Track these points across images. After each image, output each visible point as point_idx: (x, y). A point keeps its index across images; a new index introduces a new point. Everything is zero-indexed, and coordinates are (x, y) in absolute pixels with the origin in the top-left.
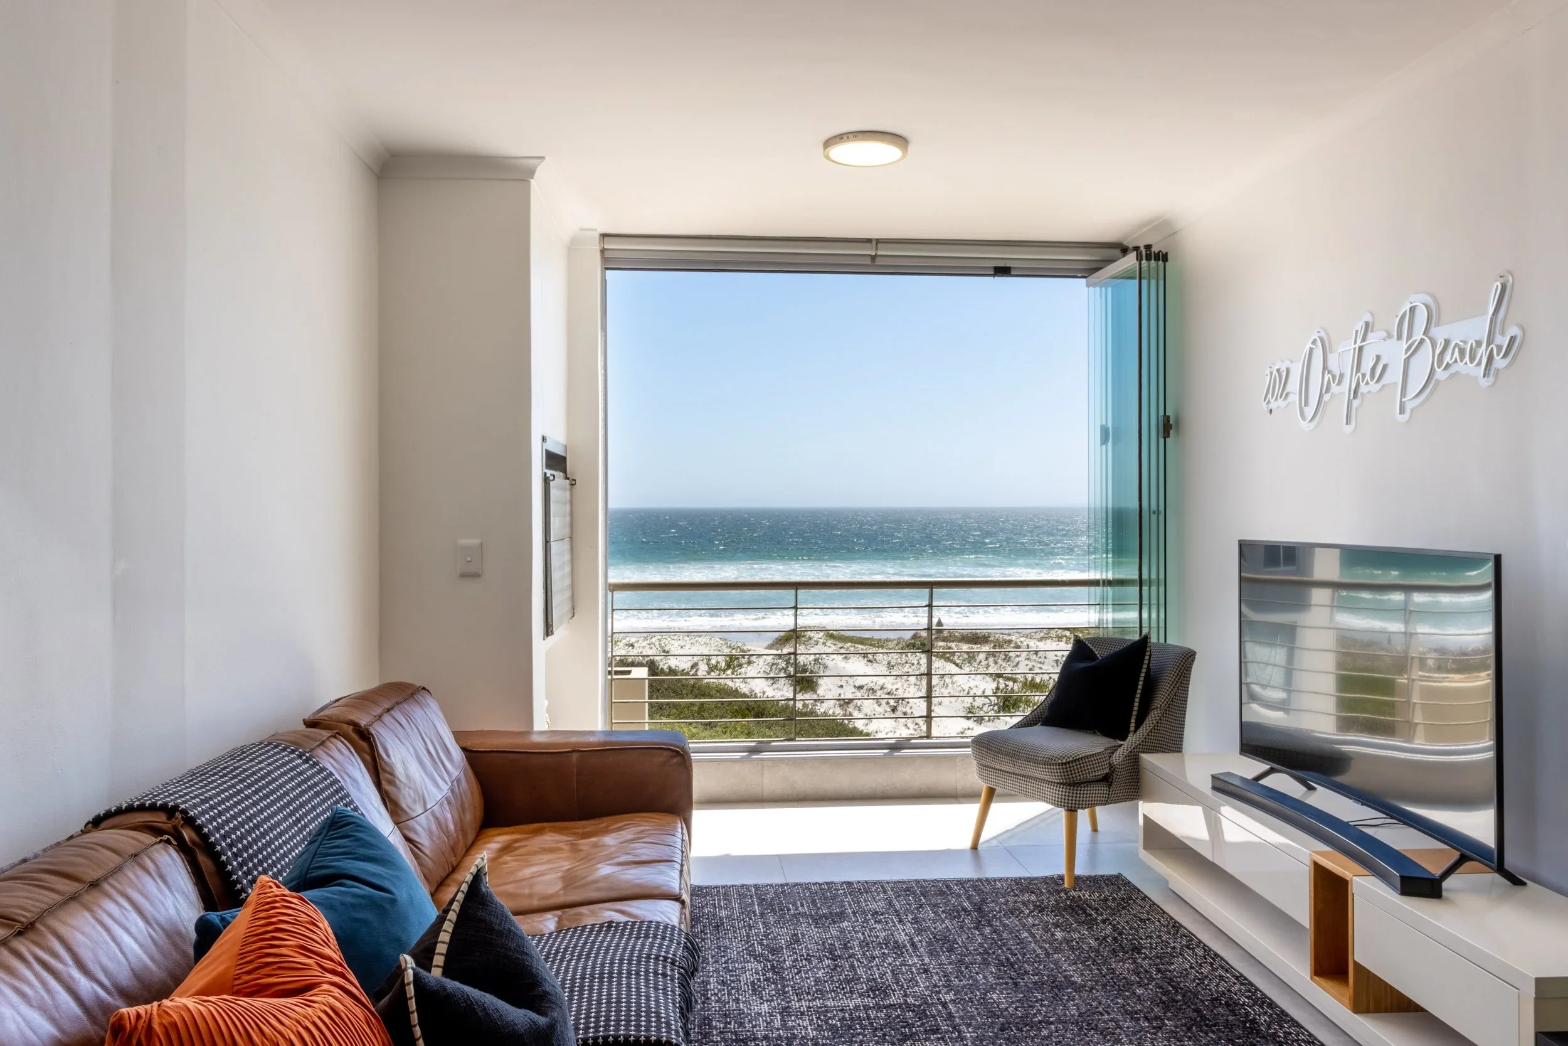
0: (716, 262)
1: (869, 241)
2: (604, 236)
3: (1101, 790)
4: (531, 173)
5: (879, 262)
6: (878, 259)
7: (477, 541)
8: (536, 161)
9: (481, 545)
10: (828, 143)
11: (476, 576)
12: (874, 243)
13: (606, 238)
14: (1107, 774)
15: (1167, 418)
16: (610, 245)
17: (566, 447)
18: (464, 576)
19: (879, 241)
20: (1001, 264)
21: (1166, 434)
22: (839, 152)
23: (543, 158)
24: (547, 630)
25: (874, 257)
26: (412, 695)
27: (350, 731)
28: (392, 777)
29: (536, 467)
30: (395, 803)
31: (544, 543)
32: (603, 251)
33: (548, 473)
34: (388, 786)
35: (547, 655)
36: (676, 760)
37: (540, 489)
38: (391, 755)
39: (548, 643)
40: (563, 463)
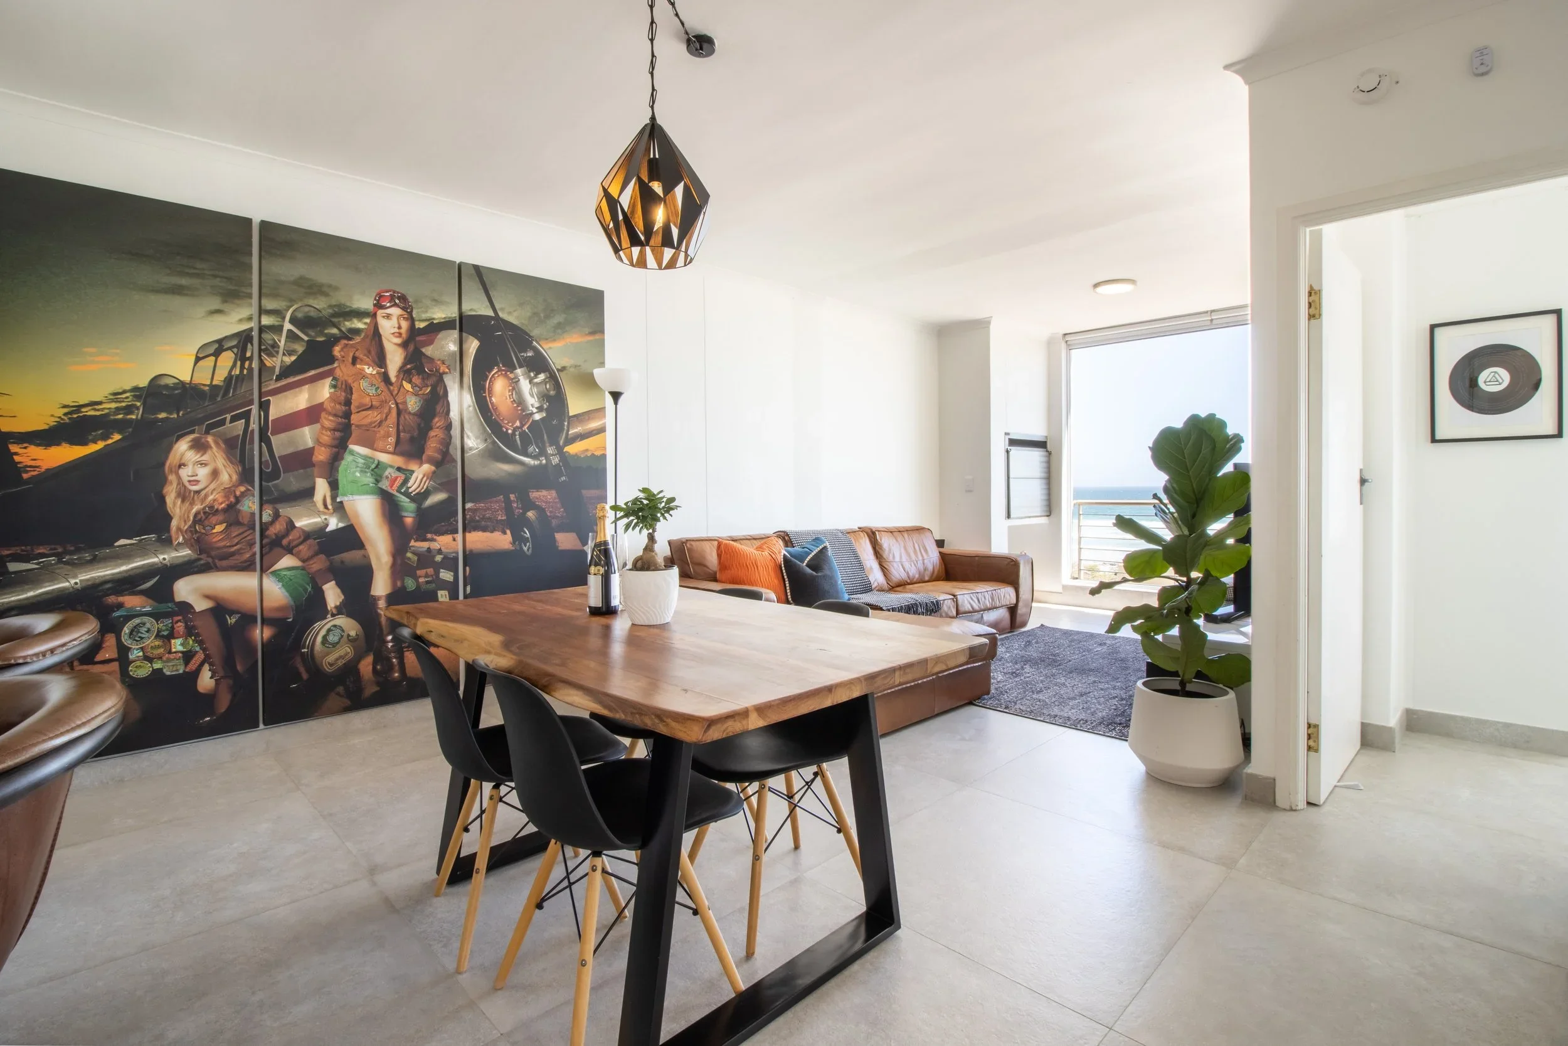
0: (1105, 340)
1: (1207, 312)
2: (1065, 334)
4: (989, 323)
5: (1214, 322)
8: (988, 319)
9: (972, 479)
10: (1096, 285)
11: (971, 491)
12: (1209, 313)
13: (1066, 336)
16: (1068, 338)
17: (1046, 437)
18: (967, 491)
19: (1212, 311)
22: (1100, 290)
23: (990, 317)
24: (1009, 516)
25: (1212, 320)
26: (919, 530)
27: (869, 531)
28: (881, 547)
29: (998, 445)
30: (881, 555)
31: (1006, 478)
32: (1066, 342)
33: (1009, 448)
34: (879, 550)
35: (1010, 528)
36: (1013, 563)
37: (1003, 455)
38: (883, 540)
39: (1010, 522)
40: (1041, 445)
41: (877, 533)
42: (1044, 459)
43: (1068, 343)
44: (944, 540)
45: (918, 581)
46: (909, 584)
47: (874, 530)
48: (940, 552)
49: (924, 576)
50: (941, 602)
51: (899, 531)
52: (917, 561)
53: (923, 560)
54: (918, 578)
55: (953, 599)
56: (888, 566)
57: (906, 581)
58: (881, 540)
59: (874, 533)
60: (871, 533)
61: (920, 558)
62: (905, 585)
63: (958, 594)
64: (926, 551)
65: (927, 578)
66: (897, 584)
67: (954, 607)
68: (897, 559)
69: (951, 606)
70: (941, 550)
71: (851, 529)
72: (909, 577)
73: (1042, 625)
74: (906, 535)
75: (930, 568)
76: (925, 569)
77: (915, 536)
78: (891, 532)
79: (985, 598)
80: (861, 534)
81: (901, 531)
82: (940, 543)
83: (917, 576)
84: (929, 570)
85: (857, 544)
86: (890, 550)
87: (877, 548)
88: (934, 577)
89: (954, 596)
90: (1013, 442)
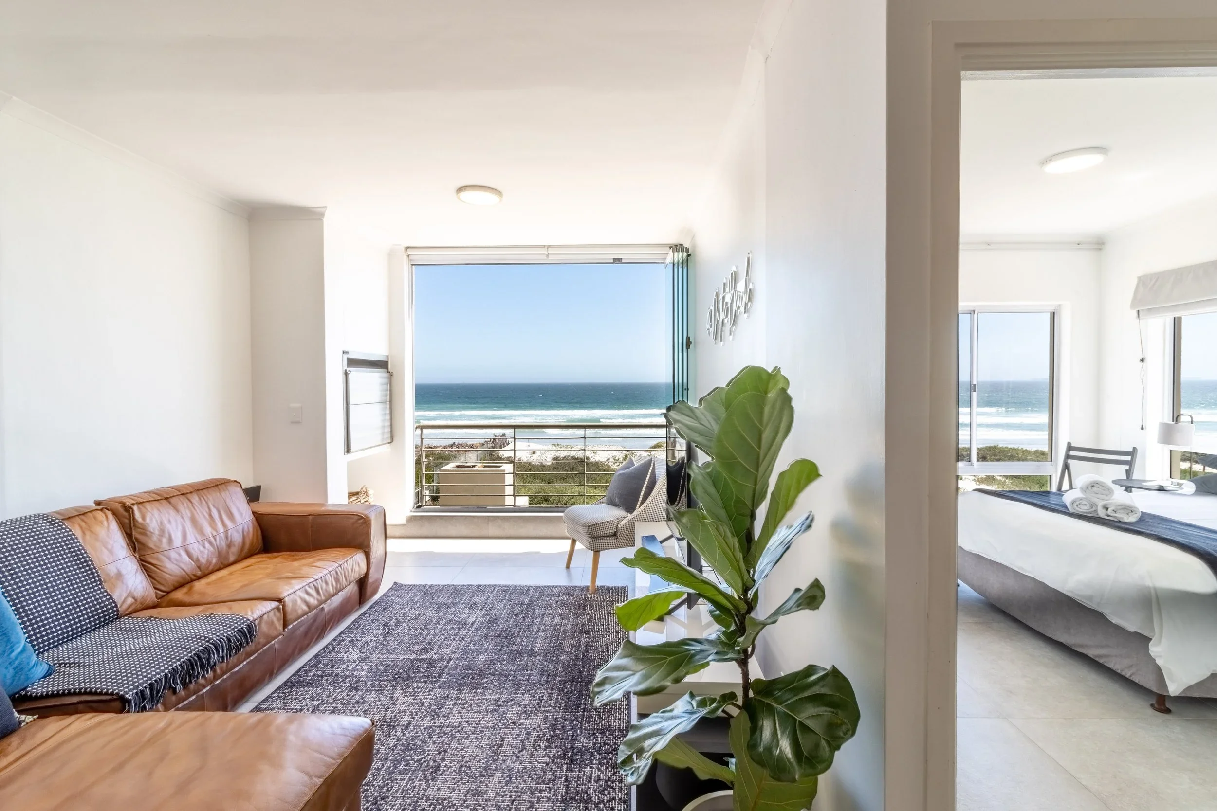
2: (407, 248)
3: (612, 541)
4: (322, 215)
5: (550, 257)
6: (550, 256)
7: (298, 405)
8: (324, 209)
9: (301, 408)
10: (460, 190)
11: (298, 423)
12: (546, 247)
14: (615, 532)
15: (688, 338)
16: (410, 252)
17: (388, 357)
18: (292, 423)
19: (549, 246)
20: (616, 257)
21: (688, 347)
22: (461, 195)
23: (326, 207)
24: (348, 450)
25: (548, 255)
26: (218, 485)
27: (119, 507)
28: (144, 531)
29: (334, 367)
30: (143, 545)
31: (345, 405)
32: (408, 256)
33: (348, 369)
34: (138, 536)
35: (350, 465)
36: (361, 521)
37: (341, 377)
38: (148, 520)
39: (350, 457)
40: (382, 365)
41: (135, 508)
42: (386, 381)
43: (411, 257)
44: (260, 486)
45: (216, 568)
46: (199, 578)
47: (128, 503)
48: (254, 513)
49: (227, 557)
50: (256, 622)
51: (183, 494)
52: (214, 537)
53: (226, 531)
54: (216, 564)
55: (278, 608)
56: (158, 559)
57: (194, 575)
58: (144, 518)
59: (128, 509)
60: (121, 510)
61: (221, 529)
62: (192, 581)
63: (285, 594)
64: (231, 516)
65: (232, 559)
66: (177, 585)
67: (279, 620)
68: (178, 542)
69: (275, 620)
70: (254, 505)
71: (75, 509)
72: (199, 567)
73: (395, 584)
74: (195, 498)
75: (237, 538)
76: (229, 546)
77: (212, 497)
78: (166, 499)
79: (327, 583)
80: (100, 515)
81: (186, 492)
82: (253, 494)
83: (214, 561)
84: (236, 544)
85: (88, 537)
86: (162, 531)
87: (135, 533)
88: (243, 554)
89: (280, 600)
90: (353, 362)
